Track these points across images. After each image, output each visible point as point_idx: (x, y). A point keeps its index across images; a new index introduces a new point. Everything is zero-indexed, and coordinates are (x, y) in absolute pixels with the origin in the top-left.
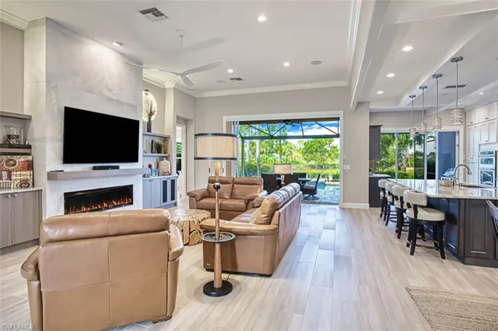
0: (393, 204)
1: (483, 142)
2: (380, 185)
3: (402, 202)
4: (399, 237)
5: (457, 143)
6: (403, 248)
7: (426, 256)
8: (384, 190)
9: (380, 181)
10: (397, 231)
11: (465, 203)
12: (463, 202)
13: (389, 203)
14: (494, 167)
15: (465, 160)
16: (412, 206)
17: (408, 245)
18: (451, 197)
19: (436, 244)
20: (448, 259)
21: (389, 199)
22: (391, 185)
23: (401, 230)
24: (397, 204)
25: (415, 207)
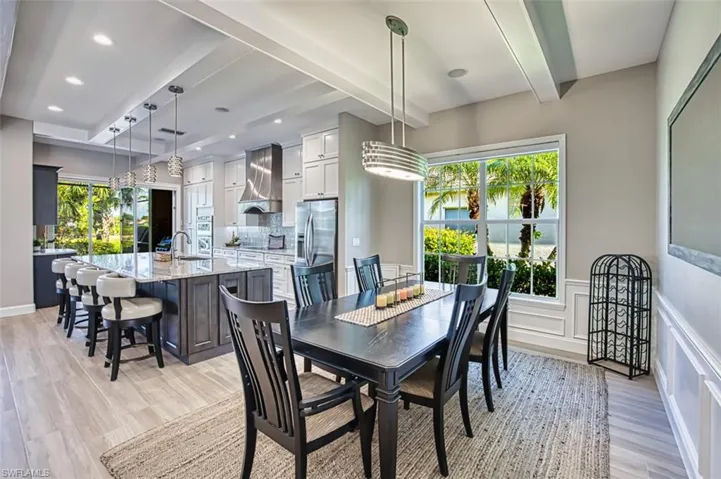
0: (79, 299)
1: (201, 205)
2: (55, 270)
3: (96, 296)
4: (91, 354)
5: (173, 206)
6: (98, 372)
7: (137, 372)
8: (63, 277)
9: (54, 263)
10: (88, 344)
11: (187, 283)
12: (183, 282)
13: (72, 299)
14: (210, 233)
15: (182, 226)
16: (112, 300)
17: (107, 365)
18: (170, 278)
19: (151, 349)
20: (168, 365)
21: (73, 291)
22: (75, 269)
23: (95, 341)
24: (87, 299)
25: (117, 301)
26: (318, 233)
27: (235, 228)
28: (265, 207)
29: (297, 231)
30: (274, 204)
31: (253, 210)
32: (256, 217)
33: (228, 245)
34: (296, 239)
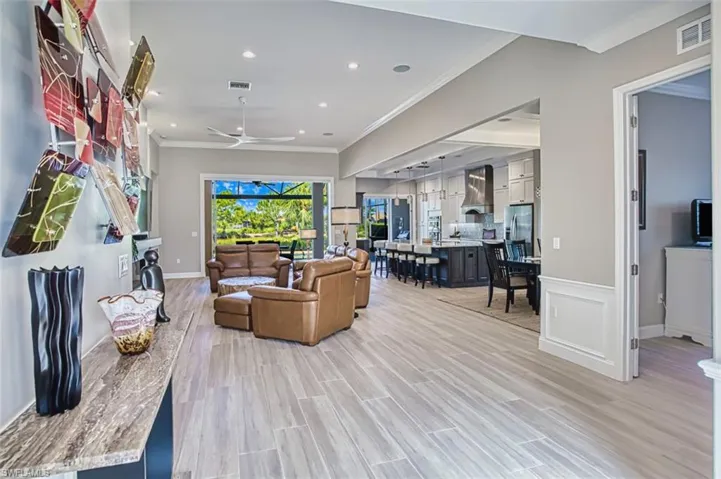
1: (431, 209)
5: (410, 210)
15: (416, 224)
26: (520, 228)
27: (456, 225)
28: (482, 210)
29: (505, 226)
30: (488, 208)
31: (472, 212)
32: (473, 216)
33: (451, 237)
34: (505, 231)
